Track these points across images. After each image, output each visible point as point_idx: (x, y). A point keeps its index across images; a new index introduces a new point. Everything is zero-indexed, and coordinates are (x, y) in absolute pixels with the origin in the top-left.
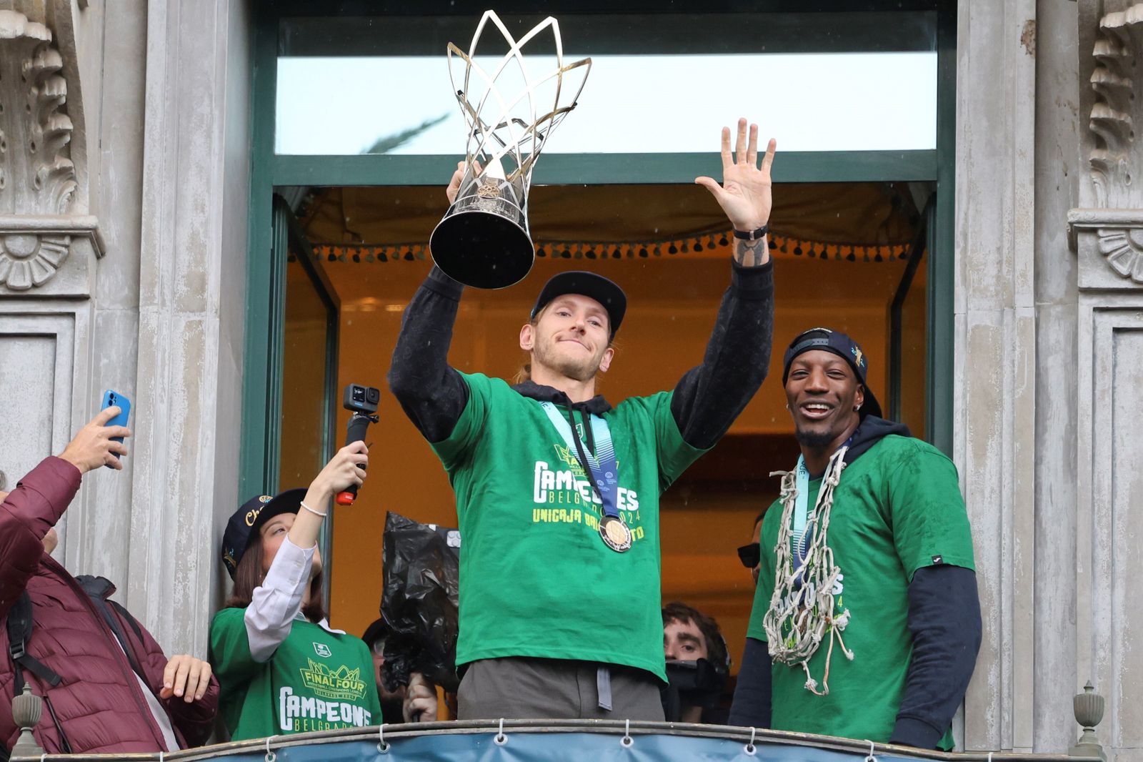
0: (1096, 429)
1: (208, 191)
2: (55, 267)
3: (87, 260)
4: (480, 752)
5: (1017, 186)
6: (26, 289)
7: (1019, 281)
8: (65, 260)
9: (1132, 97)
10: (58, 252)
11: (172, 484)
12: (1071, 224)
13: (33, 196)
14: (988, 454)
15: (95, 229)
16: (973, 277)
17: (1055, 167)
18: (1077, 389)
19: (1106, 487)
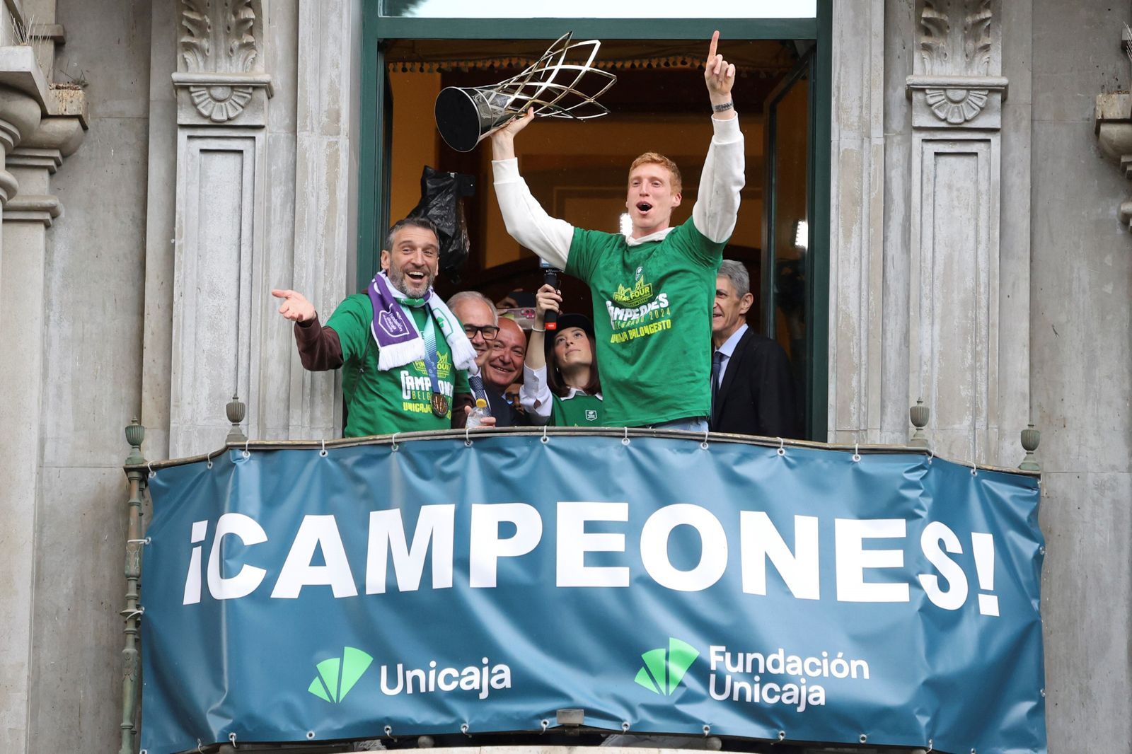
0: (923, 220)
1: (341, 54)
2: (243, 107)
3: (263, 103)
4: (532, 448)
5: (872, 57)
6: (223, 121)
7: (873, 121)
8: (249, 102)
9: (949, 4)
10: (244, 97)
11: (319, 250)
12: (908, 85)
13: (228, 60)
14: (853, 235)
15: (269, 83)
16: (844, 116)
17: (897, 42)
18: (911, 190)
19: (929, 258)
